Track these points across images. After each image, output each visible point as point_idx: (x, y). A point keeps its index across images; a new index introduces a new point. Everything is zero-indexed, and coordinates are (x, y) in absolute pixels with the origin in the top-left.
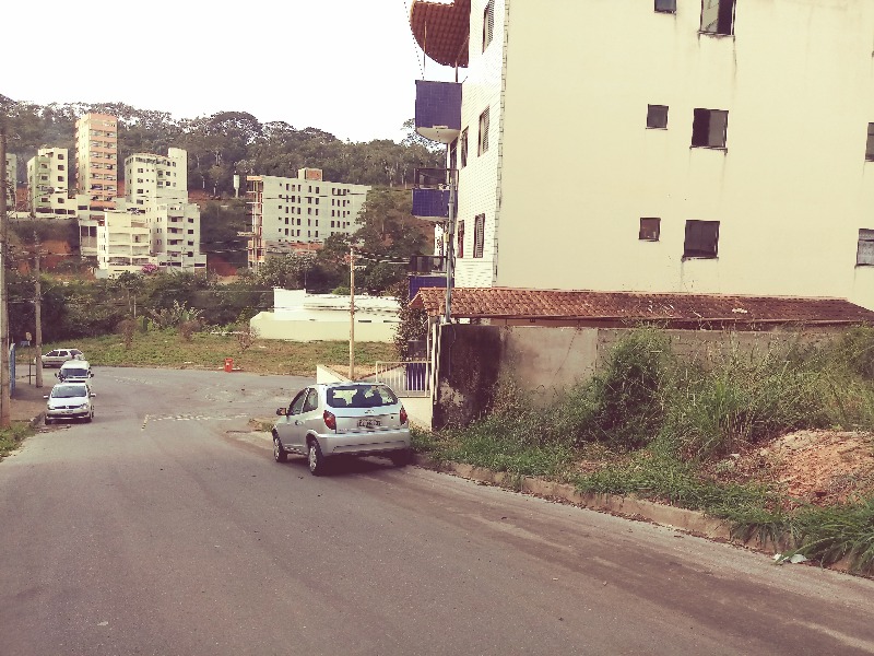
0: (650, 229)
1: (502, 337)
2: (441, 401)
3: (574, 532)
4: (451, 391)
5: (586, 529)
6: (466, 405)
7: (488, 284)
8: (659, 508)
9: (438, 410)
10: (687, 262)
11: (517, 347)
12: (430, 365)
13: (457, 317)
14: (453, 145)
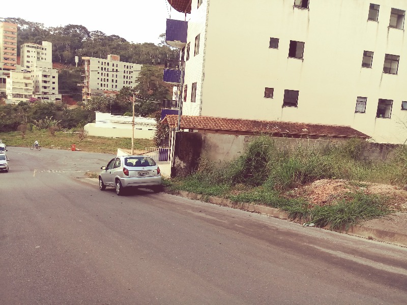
0: (269, 93)
1: (203, 138)
2: (175, 165)
3: (228, 216)
4: (179, 161)
5: (233, 215)
6: (186, 168)
7: (197, 114)
8: (262, 207)
9: (174, 170)
10: (284, 108)
11: (209, 143)
12: (170, 150)
13: (183, 128)
14: (183, 50)
